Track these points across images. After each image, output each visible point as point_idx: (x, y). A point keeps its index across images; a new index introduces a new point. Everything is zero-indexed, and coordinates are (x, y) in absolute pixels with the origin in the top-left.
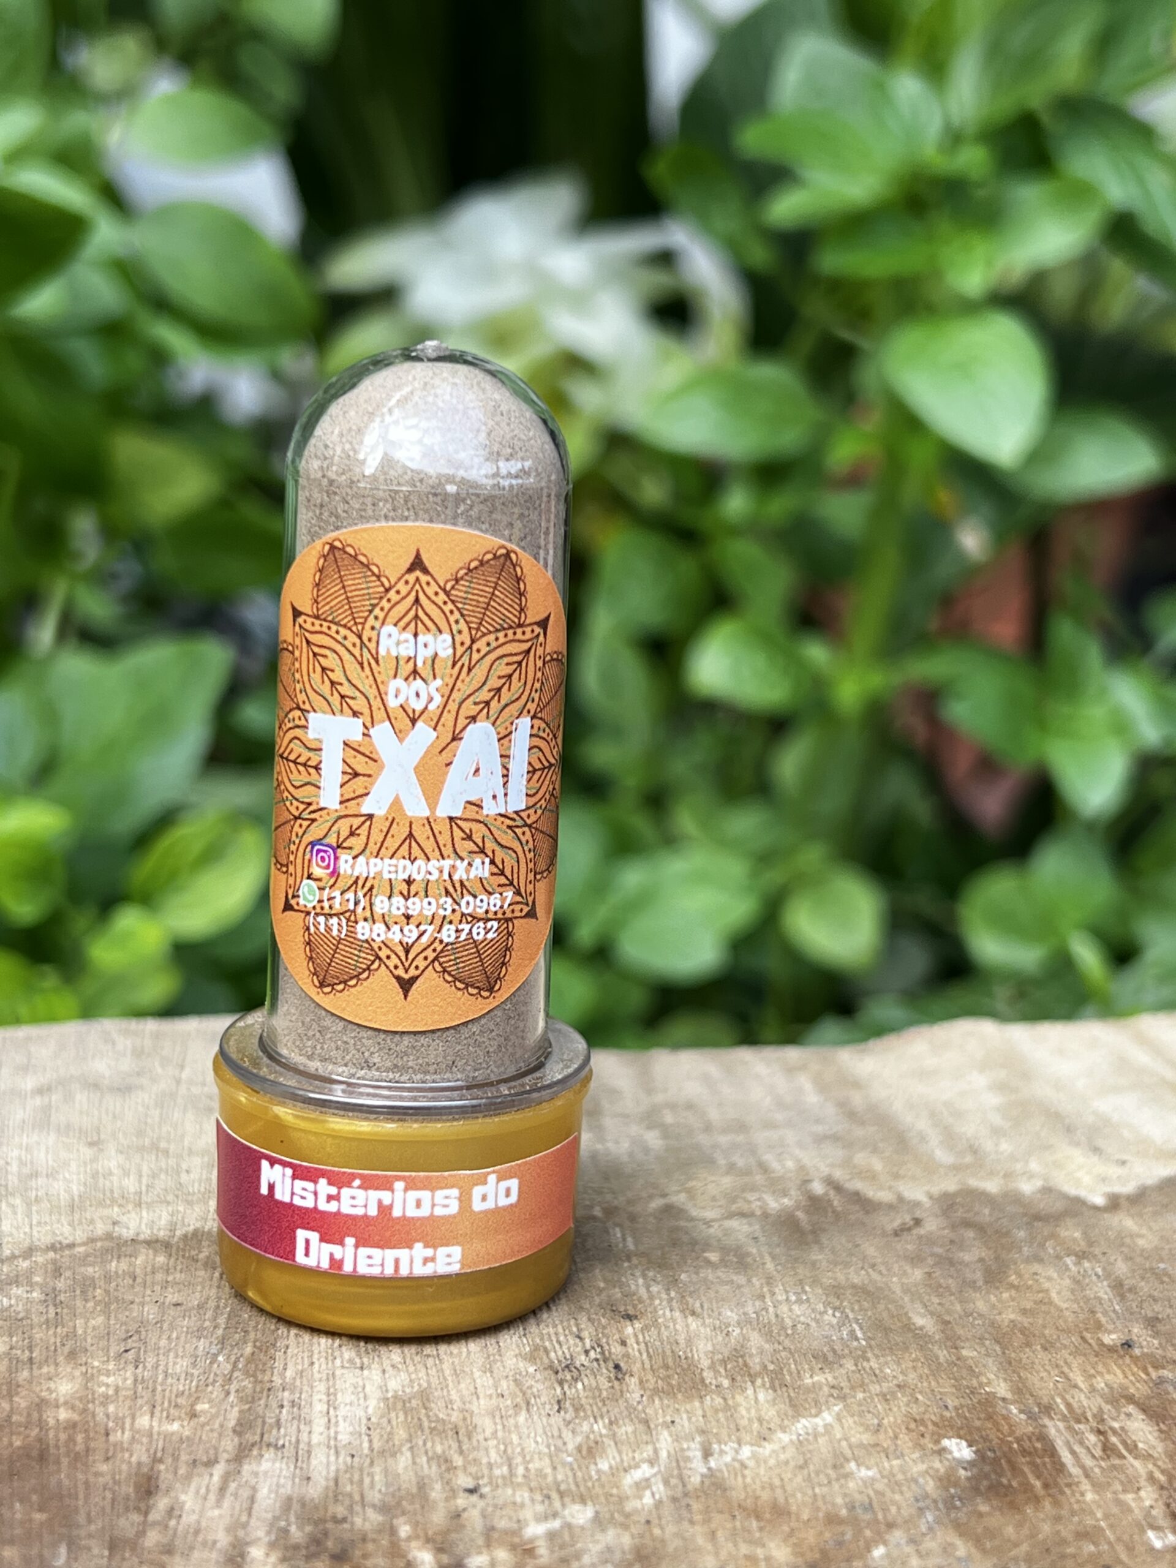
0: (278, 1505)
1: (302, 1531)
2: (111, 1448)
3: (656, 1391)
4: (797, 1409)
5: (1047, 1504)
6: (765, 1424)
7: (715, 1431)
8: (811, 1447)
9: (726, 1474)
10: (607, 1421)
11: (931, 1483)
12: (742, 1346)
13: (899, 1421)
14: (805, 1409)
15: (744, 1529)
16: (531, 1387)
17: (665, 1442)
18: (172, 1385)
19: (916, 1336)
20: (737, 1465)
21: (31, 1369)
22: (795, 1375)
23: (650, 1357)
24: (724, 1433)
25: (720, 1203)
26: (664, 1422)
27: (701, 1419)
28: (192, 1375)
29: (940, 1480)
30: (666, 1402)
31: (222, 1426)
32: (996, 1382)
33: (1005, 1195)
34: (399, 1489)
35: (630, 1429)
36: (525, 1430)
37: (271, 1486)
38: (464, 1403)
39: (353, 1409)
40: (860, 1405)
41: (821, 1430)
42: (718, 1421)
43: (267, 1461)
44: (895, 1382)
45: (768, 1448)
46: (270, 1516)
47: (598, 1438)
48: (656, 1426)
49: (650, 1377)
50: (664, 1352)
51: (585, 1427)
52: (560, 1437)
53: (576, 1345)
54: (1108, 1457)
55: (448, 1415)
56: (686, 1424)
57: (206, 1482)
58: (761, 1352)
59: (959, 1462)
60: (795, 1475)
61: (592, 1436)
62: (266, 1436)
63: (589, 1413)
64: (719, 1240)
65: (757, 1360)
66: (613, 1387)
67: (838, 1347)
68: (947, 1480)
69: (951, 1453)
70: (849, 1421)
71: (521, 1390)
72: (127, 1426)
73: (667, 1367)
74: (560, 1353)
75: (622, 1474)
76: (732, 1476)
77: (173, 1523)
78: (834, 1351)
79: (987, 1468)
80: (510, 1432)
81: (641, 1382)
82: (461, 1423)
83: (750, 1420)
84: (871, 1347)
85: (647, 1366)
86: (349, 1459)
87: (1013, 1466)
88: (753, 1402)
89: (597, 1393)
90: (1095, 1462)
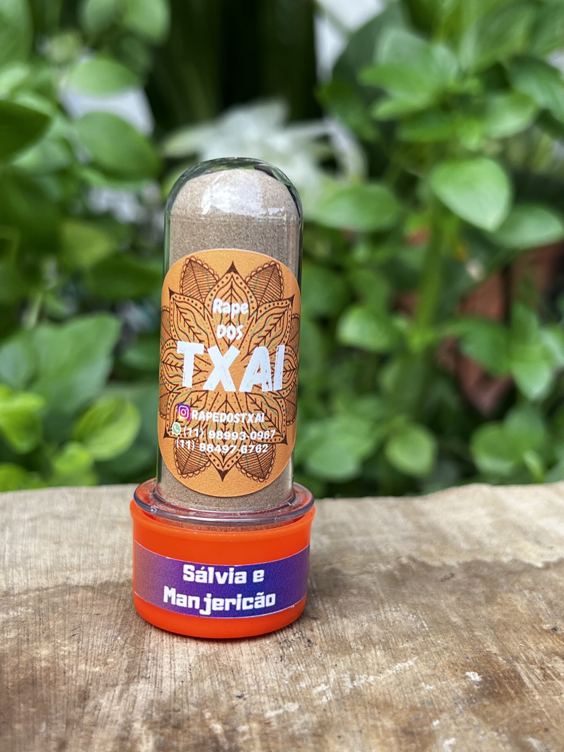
0: (147, 704)
1: (159, 715)
2: (67, 679)
3: (328, 652)
4: (396, 659)
5: (517, 701)
6: (381, 666)
7: (356, 669)
8: (402, 676)
9: (362, 688)
10: (304, 665)
11: (461, 692)
12: (369, 631)
13: (445, 664)
14: (400, 659)
15: (371, 713)
16: (268, 650)
17: (332, 674)
18: (95, 651)
19: (453, 626)
20: (367, 685)
21: (28, 644)
22: (395, 644)
23: (325, 636)
24: (361, 670)
25: (357, 567)
26: (332, 666)
27: (350, 664)
28: (105, 646)
29: (465, 690)
30: (333, 656)
31: (120, 669)
32: (491, 646)
33: (495, 563)
34: (205, 696)
35: (315, 668)
36: (265, 669)
37: (143, 695)
38: (236, 658)
39: (183, 660)
40: (426, 657)
41: (408, 668)
42: (358, 665)
43: (141, 684)
44: (443, 646)
45: (382, 677)
46: (143, 709)
47: (301, 673)
48: (328, 667)
49: (325, 645)
50: (331, 634)
51: (294, 668)
52: (282, 672)
53: (289, 631)
54: (546, 680)
55: (228, 663)
56: (343, 666)
57: (112, 694)
58: (378, 633)
59: (474, 682)
60: (395, 689)
61: (297, 672)
62: (141, 673)
63: (296, 661)
64: (358, 584)
65: (376, 637)
66: (307, 650)
67: (415, 631)
68: (468, 690)
69: (470, 678)
70: (421, 664)
71: (263, 652)
72: (74, 669)
73: (333, 641)
74: (281, 635)
75: (312, 688)
76: (365, 690)
77: (97, 712)
78: (413, 633)
79: (488, 685)
80: (258, 670)
81: (321, 647)
82: (234, 667)
83: (373, 664)
84: (431, 631)
85: (324, 640)
86: (181, 683)
87: (500, 684)
88: (374, 656)
89: (299, 653)
90: (540, 682)
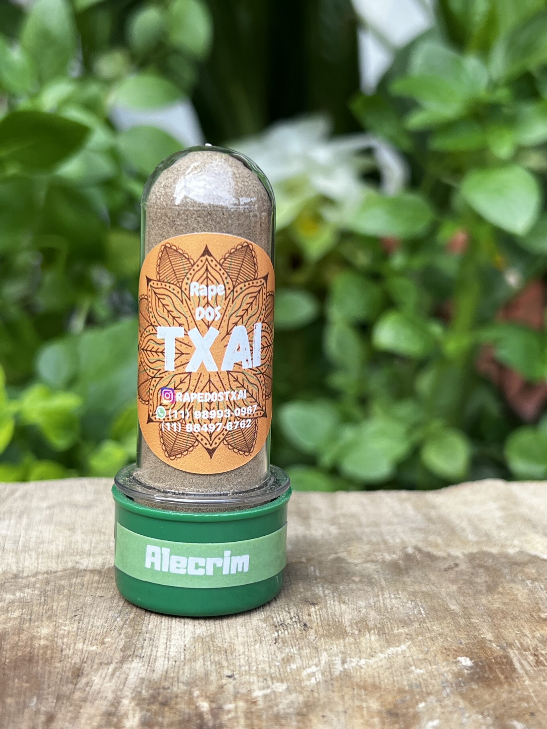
0: (138, 681)
1: (148, 692)
2: (63, 657)
3: (323, 636)
4: (389, 643)
5: (506, 686)
6: (373, 650)
7: (349, 652)
8: (394, 660)
9: (352, 671)
10: (297, 647)
11: (450, 676)
12: (366, 617)
13: (438, 649)
14: (393, 644)
15: (358, 694)
16: (263, 633)
17: (324, 657)
18: (94, 631)
19: (451, 614)
20: (358, 667)
21: (30, 623)
22: (390, 629)
23: (321, 621)
24: (353, 654)
25: (362, 556)
26: (325, 649)
27: (343, 647)
28: (105, 626)
29: (455, 674)
30: (327, 640)
31: (116, 648)
32: (487, 633)
33: (500, 554)
34: (196, 676)
35: (308, 651)
36: (259, 651)
37: (135, 673)
38: (231, 640)
39: (179, 641)
40: (420, 642)
41: (400, 652)
42: (351, 648)
43: (135, 663)
44: (438, 632)
45: (374, 660)
46: (133, 686)
47: (293, 655)
48: (321, 650)
49: (320, 629)
50: (328, 619)
51: (287, 650)
52: (275, 654)
53: (286, 615)
54: (538, 666)
55: (223, 645)
56: (335, 649)
57: (106, 671)
58: (375, 619)
59: (465, 667)
60: (385, 672)
61: (289, 654)
62: (136, 653)
63: (290, 644)
64: (360, 572)
65: (372, 623)
66: (302, 633)
67: (412, 617)
68: (458, 675)
69: (461, 663)
70: (414, 649)
71: (258, 634)
72: (72, 647)
73: (329, 625)
74: (278, 619)
75: (302, 670)
76: (355, 672)
77: (88, 689)
78: (410, 619)
79: (478, 670)
80: (251, 652)
81: (316, 631)
82: (228, 648)
83: (366, 648)
84: (427, 617)
85: (320, 624)
86: (174, 663)
87: (491, 669)
88: (368, 641)
89: (294, 636)
90: (532, 668)
